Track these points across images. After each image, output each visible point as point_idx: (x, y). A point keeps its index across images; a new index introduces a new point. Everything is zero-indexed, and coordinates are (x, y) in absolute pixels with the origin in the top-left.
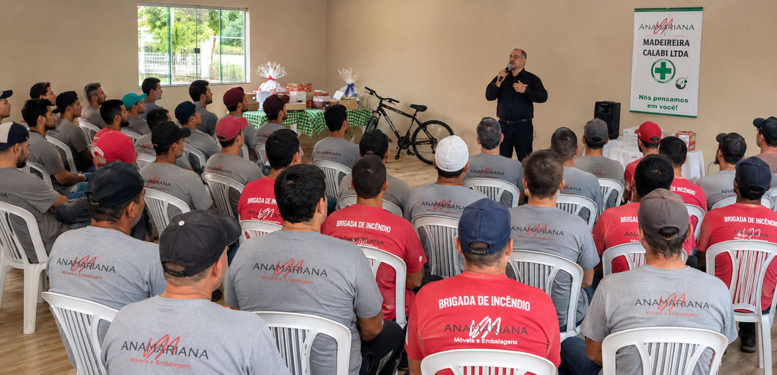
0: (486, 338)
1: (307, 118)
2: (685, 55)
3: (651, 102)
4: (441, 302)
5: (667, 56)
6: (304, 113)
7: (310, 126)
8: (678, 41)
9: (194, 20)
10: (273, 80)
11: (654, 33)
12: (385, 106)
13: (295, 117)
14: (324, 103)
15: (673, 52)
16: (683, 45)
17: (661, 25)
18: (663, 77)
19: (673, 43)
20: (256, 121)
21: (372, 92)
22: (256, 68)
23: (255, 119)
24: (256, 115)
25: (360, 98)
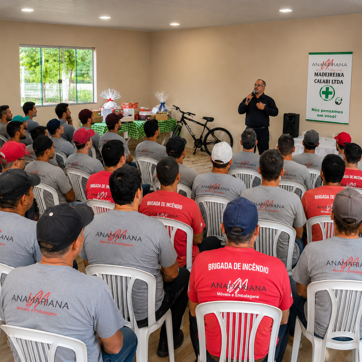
0: (238, 293)
1: (135, 127)
2: (341, 82)
3: (320, 113)
4: (210, 266)
5: (329, 83)
6: (133, 124)
7: (137, 133)
8: (336, 73)
9: (58, 62)
10: (112, 101)
11: (321, 69)
12: (186, 118)
13: (127, 127)
14: (147, 117)
15: (333, 80)
16: (340, 76)
17: (326, 63)
18: (327, 97)
19: (334, 75)
20: (101, 129)
21: (177, 108)
22: (101, 93)
23: (100, 128)
24: (101, 125)
25: (169, 113)
